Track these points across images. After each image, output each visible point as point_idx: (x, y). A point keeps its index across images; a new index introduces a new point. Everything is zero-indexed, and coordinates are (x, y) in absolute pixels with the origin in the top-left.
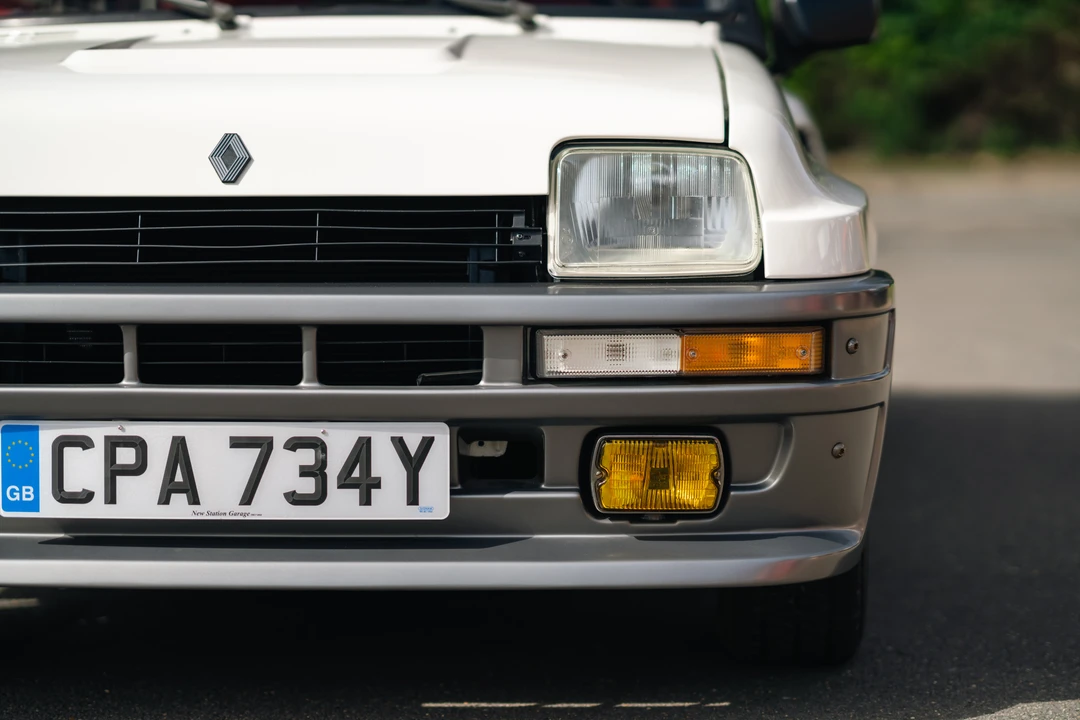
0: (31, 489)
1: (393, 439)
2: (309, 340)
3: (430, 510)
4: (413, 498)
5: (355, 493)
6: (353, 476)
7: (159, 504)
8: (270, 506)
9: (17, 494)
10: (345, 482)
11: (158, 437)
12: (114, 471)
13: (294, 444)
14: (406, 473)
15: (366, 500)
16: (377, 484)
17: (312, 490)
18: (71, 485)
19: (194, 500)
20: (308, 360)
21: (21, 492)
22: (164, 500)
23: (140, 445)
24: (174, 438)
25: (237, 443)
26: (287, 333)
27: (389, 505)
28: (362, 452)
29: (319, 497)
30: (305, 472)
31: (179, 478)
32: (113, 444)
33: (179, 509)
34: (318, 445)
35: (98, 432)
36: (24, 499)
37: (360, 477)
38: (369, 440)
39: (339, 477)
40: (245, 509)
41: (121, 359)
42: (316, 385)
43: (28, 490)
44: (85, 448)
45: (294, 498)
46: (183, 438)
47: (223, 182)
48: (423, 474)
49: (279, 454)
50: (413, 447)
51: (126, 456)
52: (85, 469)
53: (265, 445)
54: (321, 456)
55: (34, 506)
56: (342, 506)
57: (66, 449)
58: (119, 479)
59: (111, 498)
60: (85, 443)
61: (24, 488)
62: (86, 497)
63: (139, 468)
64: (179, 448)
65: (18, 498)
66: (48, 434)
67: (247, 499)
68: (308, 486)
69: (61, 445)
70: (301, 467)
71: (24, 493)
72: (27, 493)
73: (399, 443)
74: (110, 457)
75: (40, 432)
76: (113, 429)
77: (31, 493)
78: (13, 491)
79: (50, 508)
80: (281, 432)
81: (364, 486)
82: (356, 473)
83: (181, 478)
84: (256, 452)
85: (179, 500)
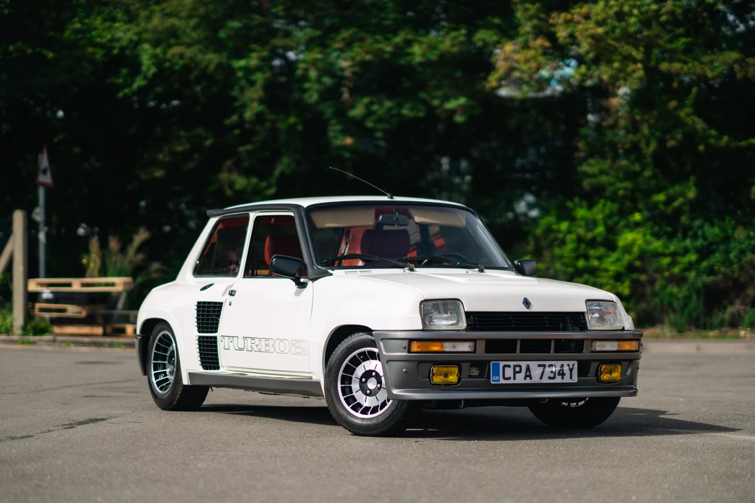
2: (553, 343)
4: (571, 378)
5: (561, 377)
8: (545, 380)
10: (559, 374)
12: (515, 372)
15: (563, 378)
16: (565, 374)
19: (531, 379)
20: (553, 347)
22: (525, 379)
23: (520, 366)
24: (527, 365)
27: (567, 380)
29: (554, 378)
32: (515, 366)
34: (554, 366)
35: (512, 363)
37: (562, 373)
38: (563, 365)
40: (541, 381)
42: (554, 353)
45: (550, 378)
46: (529, 365)
48: (573, 372)
49: (547, 368)
50: (571, 366)
51: (518, 369)
52: (509, 372)
56: (558, 380)
57: (506, 368)
59: (514, 379)
60: (509, 366)
62: (509, 378)
63: (520, 372)
64: (528, 369)
66: (502, 364)
67: (541, 378)
68: (552, 375)
69: (504, 367)
70: (550, 371)
74: (514, 369)
76: (515, 363)
80: (548, 363)
81: (562, 375)
83: (528, 375)
85: (528, 378)
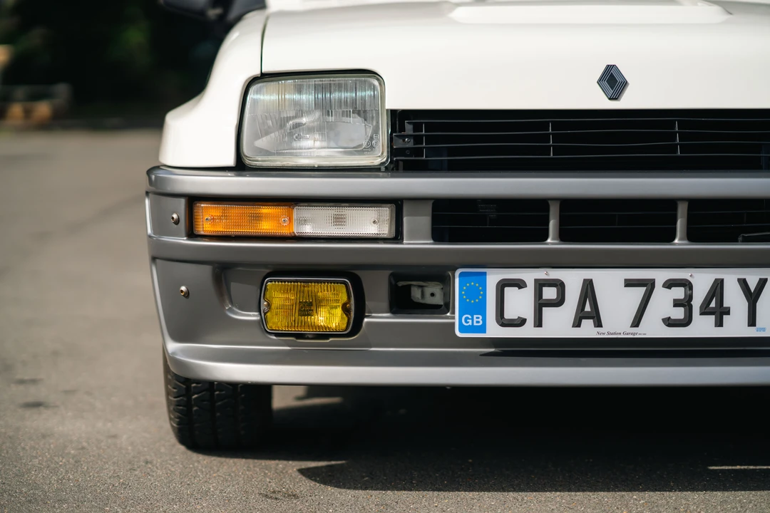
0: (480, 317)
1: (739, 280)
2: (682, 211)
3: (764, 329)
4: (752, 322)
5: (712, 318)
6: (711, 306)
7: (573, 327)
8: (653, 328)
9: (470, 321)
10: (705, 311)
11: (573, 279)
12: (540, 304)
13: (670, 284)
14: (747, 304)
15: (719, 323)
16: (727, 312)
17: (682, 316)
18: (510, 314)
19: (598, 324)
20: (681, 225)
21: (472, 319)
22: (577, 324)
23: (560, 286)
24: (585, 280)
25: (629, 283)
26: (666, 206)
27: (735, 327)
28: (717, 289)
29: (686, 322)
30: (677, 303)
31: (588, 308)
32: (540, 285)
33: (588, 330)
34: (686, 284)
35: (530, 276)
36: (475, 324)
37: (716, 307)
38: (722, 281)
39: (701, 307)
40: (635, 330)
41: (548, 225)
42: (686, 242)
43: (477, 318)
44: (520, 287)
45: (669, 322)
46: (591, 280)
47: (610, 99)
48: (759, 305)
49: (659, 291)
50: (752, 286)
51: (550, 293)
52: (520, 303)
53: (649, 285)
54: (689, 292)
55: (482, 329)
56: (703, 327)
57: (507, 289)
58: (544, 309)
59: (539, 323)
60: (520, 284)
61: (475, 316)
62: (521, 322)
63: (559, 302)
64: (588, 290)
65: (470, 323)
66: (493, 277)
67: (636, 322)
68: (679, 313)
69: (502, 285)
70: (675, 300)
71: (475, 320)
72: (477, 320)
73: (743, 283)
74: (538, 294)
75: (487, 276)
76: (541, 274)
77: (480, 320)
78: (467, 318)
79: (494, 331)
80: (660, 276)
81: (718, 314)
82: (713, 304)
83: (589, 307)
84: (644, 289)
85: (588, 324)
